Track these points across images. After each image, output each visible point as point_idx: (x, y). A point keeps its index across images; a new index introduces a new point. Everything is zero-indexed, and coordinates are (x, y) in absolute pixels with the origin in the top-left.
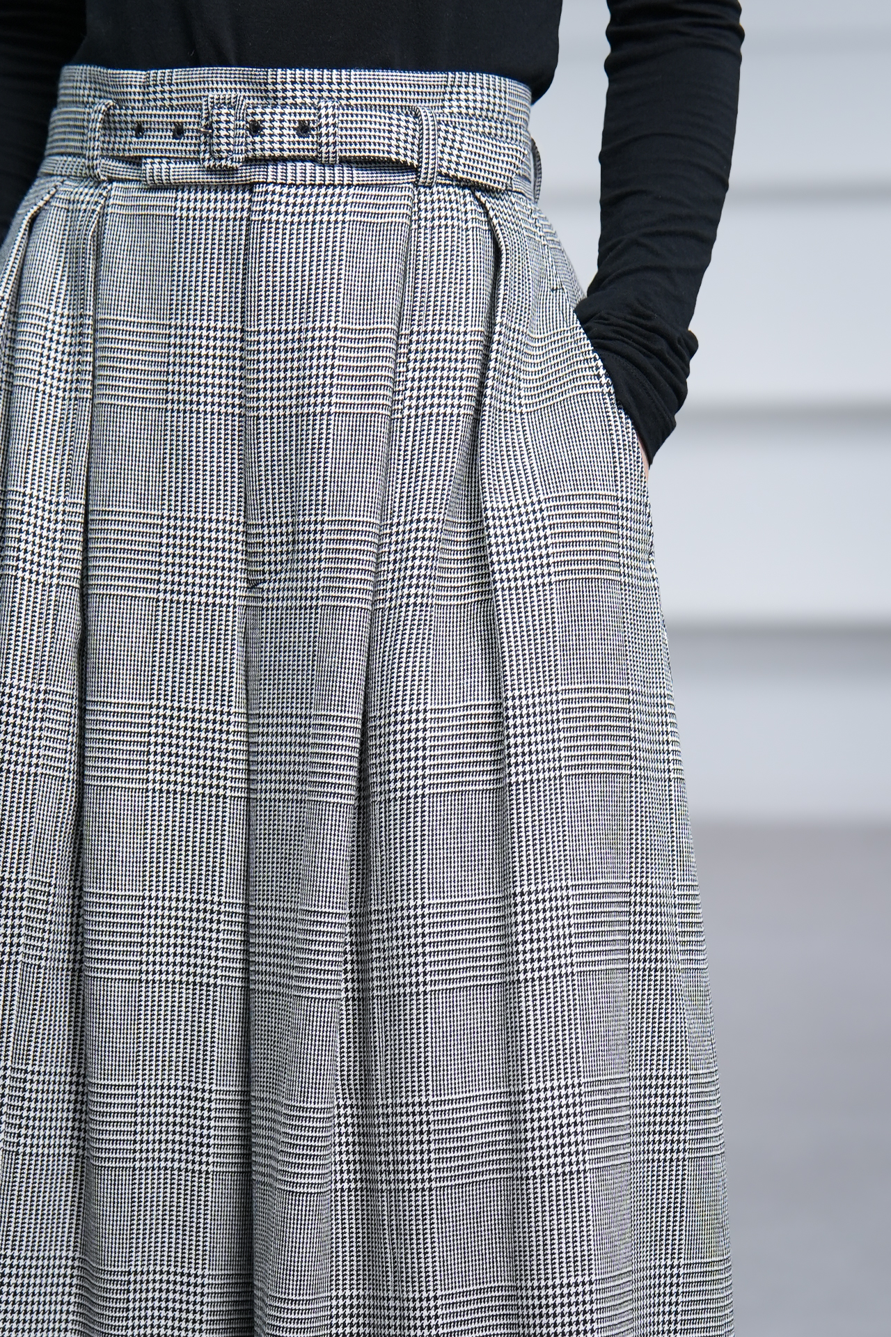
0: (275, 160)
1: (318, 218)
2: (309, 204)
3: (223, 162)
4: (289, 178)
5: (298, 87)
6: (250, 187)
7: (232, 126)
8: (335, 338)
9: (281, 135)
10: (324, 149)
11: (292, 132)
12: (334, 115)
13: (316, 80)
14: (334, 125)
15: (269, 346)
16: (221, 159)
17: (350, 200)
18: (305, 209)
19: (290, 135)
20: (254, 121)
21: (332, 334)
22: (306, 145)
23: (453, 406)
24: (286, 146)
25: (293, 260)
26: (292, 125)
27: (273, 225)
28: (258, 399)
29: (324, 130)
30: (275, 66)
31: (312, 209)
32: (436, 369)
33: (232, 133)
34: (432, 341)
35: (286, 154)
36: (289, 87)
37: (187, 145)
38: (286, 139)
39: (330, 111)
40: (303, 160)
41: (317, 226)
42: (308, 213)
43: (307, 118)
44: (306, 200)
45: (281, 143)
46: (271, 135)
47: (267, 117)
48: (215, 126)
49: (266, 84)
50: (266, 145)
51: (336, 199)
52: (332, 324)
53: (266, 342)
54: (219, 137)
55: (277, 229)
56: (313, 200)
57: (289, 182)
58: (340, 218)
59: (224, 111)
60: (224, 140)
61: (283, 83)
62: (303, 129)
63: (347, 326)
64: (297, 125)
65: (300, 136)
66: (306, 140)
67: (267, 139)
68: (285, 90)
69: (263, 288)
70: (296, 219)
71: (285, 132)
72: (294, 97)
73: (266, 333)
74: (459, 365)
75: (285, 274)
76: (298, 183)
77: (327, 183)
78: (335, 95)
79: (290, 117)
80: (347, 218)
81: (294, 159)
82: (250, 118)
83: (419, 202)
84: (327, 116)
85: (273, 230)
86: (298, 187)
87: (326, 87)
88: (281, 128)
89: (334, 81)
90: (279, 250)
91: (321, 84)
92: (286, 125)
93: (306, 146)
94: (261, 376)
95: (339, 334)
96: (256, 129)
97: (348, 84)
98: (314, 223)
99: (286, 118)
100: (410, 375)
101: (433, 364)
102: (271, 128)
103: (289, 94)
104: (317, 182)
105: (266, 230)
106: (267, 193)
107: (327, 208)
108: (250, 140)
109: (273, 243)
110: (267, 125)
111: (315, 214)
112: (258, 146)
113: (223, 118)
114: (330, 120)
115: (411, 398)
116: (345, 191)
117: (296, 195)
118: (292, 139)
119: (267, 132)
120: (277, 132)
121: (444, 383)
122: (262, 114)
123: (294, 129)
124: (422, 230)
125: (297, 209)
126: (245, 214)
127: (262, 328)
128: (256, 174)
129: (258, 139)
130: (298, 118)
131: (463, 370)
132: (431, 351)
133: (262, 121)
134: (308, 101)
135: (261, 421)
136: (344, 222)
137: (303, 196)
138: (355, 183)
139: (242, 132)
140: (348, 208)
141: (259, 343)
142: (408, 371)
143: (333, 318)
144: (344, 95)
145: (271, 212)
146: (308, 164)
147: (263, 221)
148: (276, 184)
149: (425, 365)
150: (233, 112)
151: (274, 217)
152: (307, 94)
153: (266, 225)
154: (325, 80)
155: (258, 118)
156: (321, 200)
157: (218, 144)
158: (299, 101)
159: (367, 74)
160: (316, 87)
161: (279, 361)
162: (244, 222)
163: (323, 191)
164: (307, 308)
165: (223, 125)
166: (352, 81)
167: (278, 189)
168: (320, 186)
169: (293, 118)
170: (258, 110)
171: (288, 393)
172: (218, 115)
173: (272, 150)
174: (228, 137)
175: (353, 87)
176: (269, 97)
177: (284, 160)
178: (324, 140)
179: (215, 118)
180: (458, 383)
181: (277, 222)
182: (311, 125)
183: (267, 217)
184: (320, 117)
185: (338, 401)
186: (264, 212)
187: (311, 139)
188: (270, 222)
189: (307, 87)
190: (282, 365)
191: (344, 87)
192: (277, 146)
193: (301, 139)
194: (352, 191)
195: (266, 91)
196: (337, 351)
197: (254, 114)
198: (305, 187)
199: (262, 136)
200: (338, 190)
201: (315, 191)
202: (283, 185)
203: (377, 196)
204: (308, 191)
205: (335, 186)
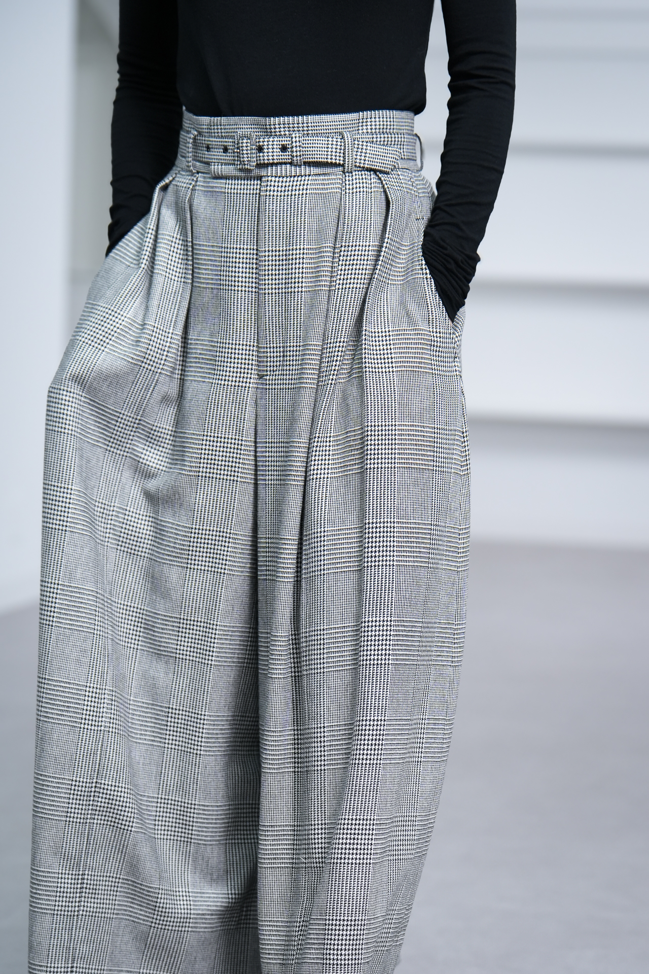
0: (272, 165)
1: (293, 193)
2: (289, 186)
3: (246, 166)
4: (279, 173)
5: (282, 126)
6: (260, 178)
7: (249, 148)
8: (303, 254)
9: (273, 152)
10: (295, 159)
11: (278, 150)
12: (299, 141)
13: (291, 122)
14: (300, 146)
15: (270, 258)
16: (245, 165)
17: (309, 182)
18: (287, 188)
19: (277, 150)
20: (259, 146)
21: (302, 252)
22: (286, 156)
23: (360, 283)
24: (275, 157)
25: (282, 214)
26: (278, 146)
28: (265, 284)
29: (294, 149)
30: (270, 116)
31: (290, 188)
32: (353, 264)
33: (249, 152)
34: (351, 251)
35: (275, 161)
36: (277, 126)
37: (228, 157)
38: (275, 154)
39: (297, 139)
40: (285, 163)
41: (293, 197)
42: (288, 191)
43: (286, 142)
44: (287, 184)
45: (273, 156)
46: (268, 152)
47: (266, 143)
48: (241, 148)
49: (266, 125)
50: (266, 157)
51: (302, 183)
52: (302, 247)
53: (269, 256)
54: (243, 154)
55: (274, 199)
56: (291, 184)
57: (279, 175)
58: (305, 192)
59: (245, 141)
60: (245, 156)
61: (274, 125)
62: (284, 149)
63: (310, 247)
64: (281, 146)
65: (282, 152)
66: (285, 154)
67: (266, 154)
68: (275, 128)
69: (267, 229)
70: (283, 194)
71: (275, 150)
72: (280, 132)
73: (269, 251)
74: (365, 263)
75: (278, 222)
76: (283, 175)
77: (298, 174)
78: (301, 129)
79: (277, 142)
80: (308, 192)
81: (281, 164)
82: (257, 144)
83: (346, 180)
84: (296, 142)
85: (271, 200)
86: (283, 177)
87: (296, 125)
88: (273, 149)
89: (300, 122)
90: (275, 210)
91: (293, 124)
92: (275, 146)
94: (267, 273)
95: (306, 252)
96: (260, 149)
97: (307, 123)
98: (291, 195)
99: (275, 143)
100: (340, 268)
101: (352, 262)
102: (268, 149)
103: (277, 130)
104: (293, 174)
105: (268, 200)
106: (268, 181)
107: (298, 188)
108: (258, 155)
109: (271, 206)
110: (265, 147)
111: (292, 191)
112: (262, 158)
113: (244, 145)
114: (298, 144)
115: (340, 279)
116: (307, 178)
117: (282, 182)
118: (278, 154)
119: (266, 151)
120: (271, 150)
122: (263, 142)
123: (280, 148)
124: (347, 194)
125: (283, 189)
126: (258, 191)
127: (267, 249)
128: (263, 172)
129: (261, 154)
130: (281, 143)
131: (367, 265)
132: (351, 255)
133: (263, 146)
134: (287, 133)
135: (267, 295)
136: (306, 194)
137: (286, 182)
138: (312, 174)
139: (254, 151)
140: (309, 187)
141: (265, 256)
142: (339, 265)
143: (302, 243)
144: (305, 129)
145: (270, 190)
146: (288, 166)
147: (266, 196)
148: (272, 176)
149: (348, 263)
150: (249, 141)
151: (272, 193)
152: (287, 129)
153: (268, 197)
154: (295, 122)
155: (261, 144)
156: (295, 183)
157: (243, 158)
158: (282, 133)
160: (291, 126)
161: (276, 265)
162: (258, 196)
163: (296, 179)
164: (289, 239)
165: (245, 148)
166: (309, 121)
167: (273, 179)
168: (294, 176)
169: (278, 143)
170: (261, 140)
171: (281, 281)
172: (242, 143)
173: (268, 160)
174: (247, 154)
175: (310, 124)
176: (268, 132)
177: (277, 164)
178: (295, 154)
179: (241, 145)
181: (273, 196)
182: (288, 146)
183: (268, 193)
184: (292, 142)
185: (306, 285)
186: (267, 191)
187: (287, 153)
188: (270, 196)
189: (287, 126)
190: (277, 268)
191: (305, 125)
192: (271, 158)
193: (283, 154)
194: (310, 178)
195: (266, 129)
196: (304, 260)
197: (259, 142)
198: (287, 177)
199: (263, 153)
200: (303, 178)
201: (292, 179)
202: (276, 177)
203: (323, 180)
204: (288, 179)
205: (302, 176)
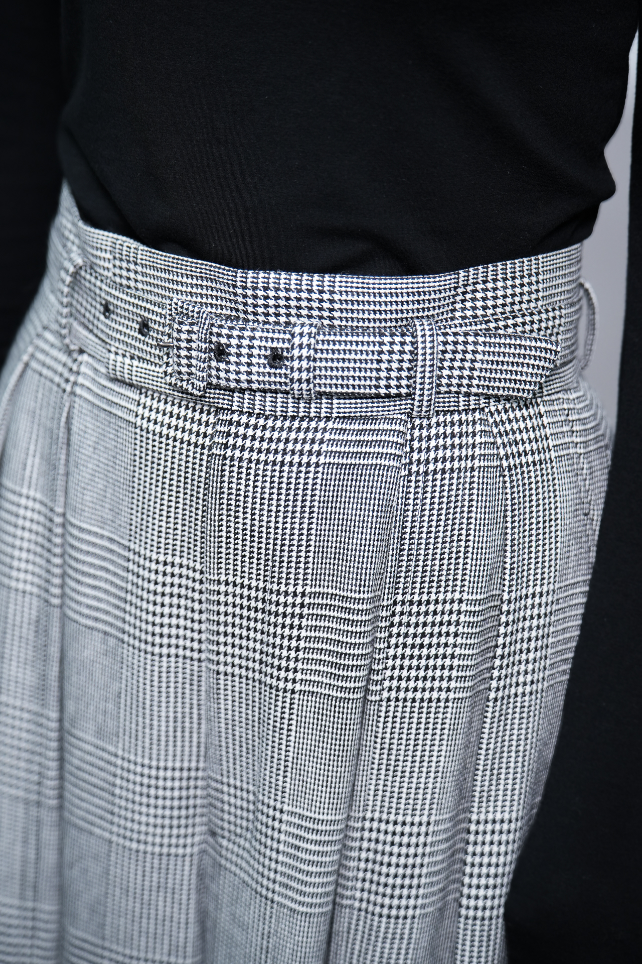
1: (288, 458)
2: (279, 440)
3: (184, 385)
4: (257, 409)
6: (215, 409)
7: (194, 345)
8: (303, 605)
9: (249, 365)
11: (262, 361)
12: (309, 346)
13: (293, 286)
14: (309, 357)
16: (182, 380)
17: (327, 436)
18: (273, 446)
19: (259, 364)
20: (219, 344)
21: (299, 600)
22: (277, 376)
23: (440, 689)
24: (254, 378)
25: (257, 506)
26: (263, 352)
27: (236, 463)
31: (281, 446)
32: (422, 646)
33: (194, 353)
34: (418, 614)
35: (254, 386)
36: (260, 292)
38: (254, 369)
39: (306, 339)
40: (274, 392)
41: (286, 468)
42: (276, 452)
43: (281, 345)
44: (276, 435)
45: (249, 373)
46: (237, 364)
47: (234, 342)
51: (310, 435)
52: (300, 589)
53: (227, 594)
55: (240, 467)
56: (284, 435)
57: (256, 413)
58: (314, 459)
61: (254, 290)
62: (276, 358)
63: (317, 590)
64: (269, 352)
65: (271, 367)
66: (278, 371)
67: (233, 368)
70: (263, 457)
71: (254, 360)
72: (266, 315)
73: (227, 583)
74: (451, 640)
75: (248, 522)
76: (267, 413)
78: (315, 311)
79: (261, 342)
80: (322, 460)
81: (263, 391)
82: (214, 338)
83: (412, 440)
84: (300, 347)
85: (235, 469)
86: (267, 418)
87: (304, 295)
88: (250, 356)
89: (315, 288)
90: (242, 493)
91: (299, 291)
92: (255, 352)
93: (278, 379)
95: (307, 600)
96: (220, 352)
97: (331, 293)
98: (282, 463)
99: (256, 343)
100: (391, 652)
101: (418, 641)
102: (239, 355)
103: (260, 309)
104: (290, 414)
105: (227, 468)
106: (230, 423)
107: (299, 447)
108: (214, 364)
109: (235, 484)
110: (233, 350)
111: (285, 453)
112: (222, 374)
113: (184, 337)
114: (305, 350)
115: (392, 678)
116: (322, 425)
117: (264, 428)
118: (262, 370)
119: (233, 359)
120: (244, 360)
121: (431, 662)
122: (229, 337)
123: (266, 357)
124: (413, 478)
125: (265, 445)
126: (208, 441)
127: (223, 578)
128: (220, 400)
129: (222, 366)
130: (269, 344)
131: (455, 646)
132: (417, 625)
133: (229, 346)
134: (282, 320)
135: (222, 677)
136: (317, 465)
137: (273, 429)
138: (334, 415)
139: (203, 355)
140: (323, 447)
142: (389, 647)
143: (300, 582)
144: (326, 311)
145: (234, 447)
146: (280, 397)
147: (224, 457)
148: (242, 413)
149: (410, 641)
150: (196, 327)
151: (237, 454)
153: (228, 462)
154: (304, 287)
155: (223, 340)
156: (293, 435)
157: (179, 365)
158: (272, 320)
159: (355, 281)
160: (293, 295)
161: (241, 617)
162: (206, 451)
163: (296, 424)
164: (273, 565)
166: (337, 289)
167: (242, 420)
168: (293, 418)
169: (263, 343)
170: (225, 331)
172: (179, 332)
173: (238, 381)
175: (337, 297)
176: (240, 311)
177: (252, 391)
178: (296, 374)
180: (448, 662)
181: (240, 460)
182: (285, 354)
183: (229, 453)
184: (293, 347)
185: (304, 677)
186: (226, 446)
187: (283, 371)
188: (233, 459)
189: (282, 293)
191: (326, 296)
192: (243, 377)
193: (273, 371)
194: (330, 425)
195: (235, 300)
196: (304, 620)
197: (219, 335)
198: (276, 418)
199: (228, 363)
200: (313, 424)
201: (287, 424)
202: (250, 415)
203: (360, 432)
204: (279, 424)
205: (311, 420)
